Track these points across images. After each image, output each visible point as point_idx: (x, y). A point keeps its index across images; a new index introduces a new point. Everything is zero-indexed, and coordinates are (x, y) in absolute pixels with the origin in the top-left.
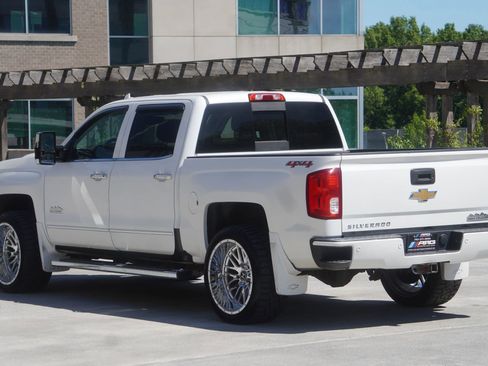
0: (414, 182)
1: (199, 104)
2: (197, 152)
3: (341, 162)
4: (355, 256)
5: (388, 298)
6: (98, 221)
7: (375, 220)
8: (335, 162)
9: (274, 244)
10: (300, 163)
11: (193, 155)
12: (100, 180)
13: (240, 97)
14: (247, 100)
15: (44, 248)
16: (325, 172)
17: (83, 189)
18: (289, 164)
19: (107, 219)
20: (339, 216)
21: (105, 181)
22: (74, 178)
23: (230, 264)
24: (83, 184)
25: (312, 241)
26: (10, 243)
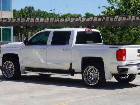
0: (138, 52)
1: (75, 31)
2: (76, 44)
3: (126, 47)
4: (129, 70)
5: (117, 81)
6: (42, 61)
7: (131, 62)
8: (124, 47)
9: (106, 67)
10: (114, 47)
11: (75, 44)
12: (43, 50)
13: (83, 30)
14: (85, 31)
15: (22, 68)
16: (122, 49)
17: (37, 52)
18: (110, 47)
19: (46, 61)
20: (125, 61)
21: (45, 51)
22: (33, 50)
23: (89, 72)
24: (37, 51)
25: (118, 66)
26: (8, 66)
